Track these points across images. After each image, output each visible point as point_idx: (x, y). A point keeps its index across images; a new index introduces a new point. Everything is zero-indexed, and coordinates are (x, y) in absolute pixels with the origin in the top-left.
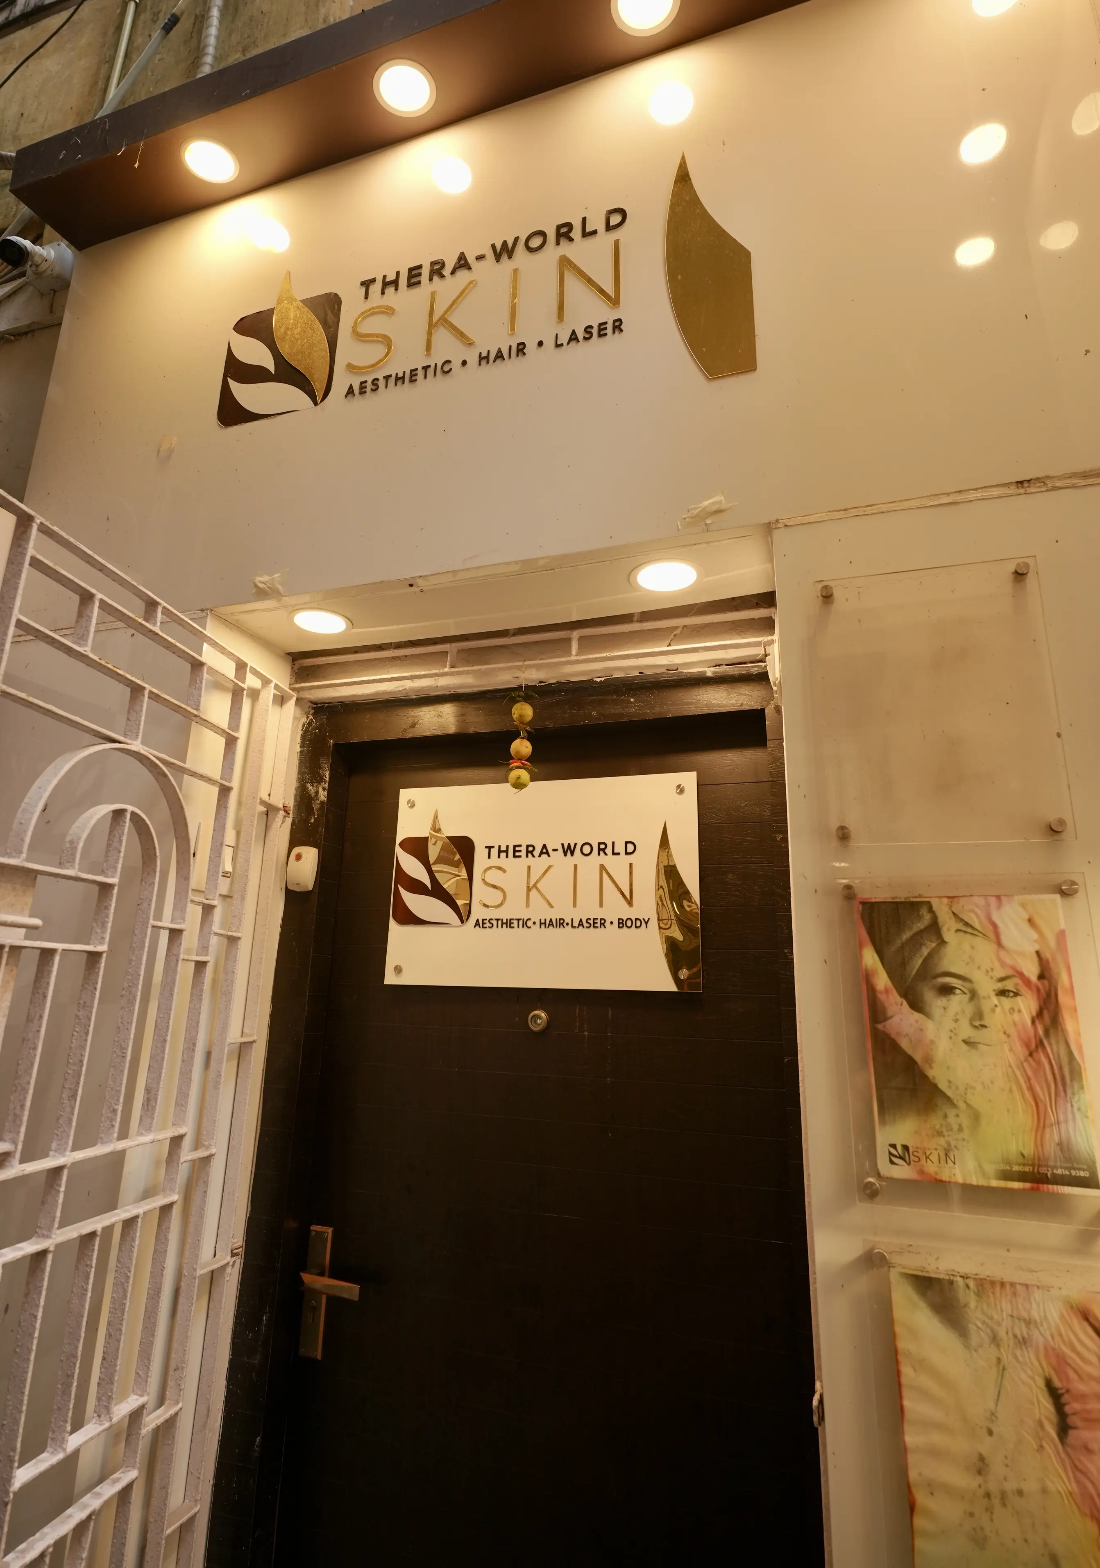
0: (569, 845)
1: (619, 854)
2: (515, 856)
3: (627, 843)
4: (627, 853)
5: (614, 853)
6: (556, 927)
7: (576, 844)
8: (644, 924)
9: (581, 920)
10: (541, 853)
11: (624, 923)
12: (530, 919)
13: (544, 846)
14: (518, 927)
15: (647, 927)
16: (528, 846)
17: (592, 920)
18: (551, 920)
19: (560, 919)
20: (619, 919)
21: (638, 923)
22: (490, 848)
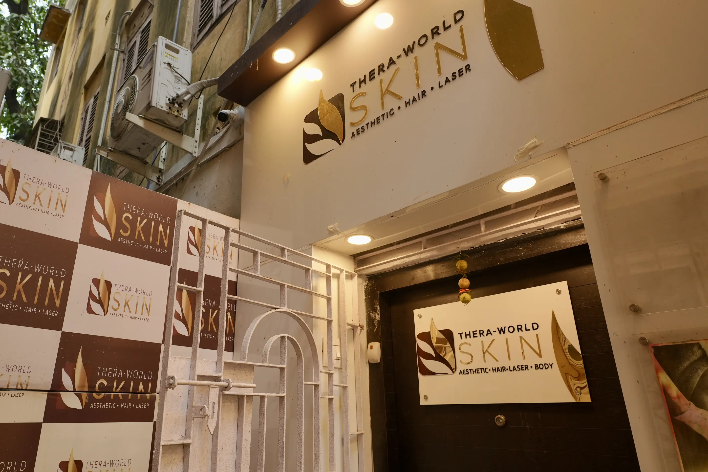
0: (501, 328)
1: (529, 330)
2: (474, 337)
3: (533, 324)
4: (534, 329)
5: (526, 330)
6: (502, 371)
7: (505, 327)
8: (550, 366)
9: (514, 367)
10: (487, 334)
11: (538, 366)
12: (487, 368)
13: (488, 330)
14: (482, 372)
15: (552, 368)
16: (480, 331)
17: (520, 366)
18: (498, 368)
19: (503, 367)
20: (535, 365)
21: (547, 367)
22: (461, 334)
